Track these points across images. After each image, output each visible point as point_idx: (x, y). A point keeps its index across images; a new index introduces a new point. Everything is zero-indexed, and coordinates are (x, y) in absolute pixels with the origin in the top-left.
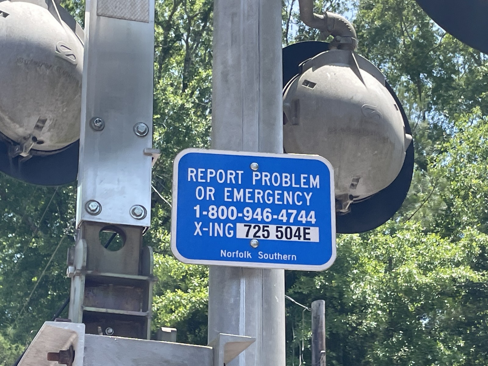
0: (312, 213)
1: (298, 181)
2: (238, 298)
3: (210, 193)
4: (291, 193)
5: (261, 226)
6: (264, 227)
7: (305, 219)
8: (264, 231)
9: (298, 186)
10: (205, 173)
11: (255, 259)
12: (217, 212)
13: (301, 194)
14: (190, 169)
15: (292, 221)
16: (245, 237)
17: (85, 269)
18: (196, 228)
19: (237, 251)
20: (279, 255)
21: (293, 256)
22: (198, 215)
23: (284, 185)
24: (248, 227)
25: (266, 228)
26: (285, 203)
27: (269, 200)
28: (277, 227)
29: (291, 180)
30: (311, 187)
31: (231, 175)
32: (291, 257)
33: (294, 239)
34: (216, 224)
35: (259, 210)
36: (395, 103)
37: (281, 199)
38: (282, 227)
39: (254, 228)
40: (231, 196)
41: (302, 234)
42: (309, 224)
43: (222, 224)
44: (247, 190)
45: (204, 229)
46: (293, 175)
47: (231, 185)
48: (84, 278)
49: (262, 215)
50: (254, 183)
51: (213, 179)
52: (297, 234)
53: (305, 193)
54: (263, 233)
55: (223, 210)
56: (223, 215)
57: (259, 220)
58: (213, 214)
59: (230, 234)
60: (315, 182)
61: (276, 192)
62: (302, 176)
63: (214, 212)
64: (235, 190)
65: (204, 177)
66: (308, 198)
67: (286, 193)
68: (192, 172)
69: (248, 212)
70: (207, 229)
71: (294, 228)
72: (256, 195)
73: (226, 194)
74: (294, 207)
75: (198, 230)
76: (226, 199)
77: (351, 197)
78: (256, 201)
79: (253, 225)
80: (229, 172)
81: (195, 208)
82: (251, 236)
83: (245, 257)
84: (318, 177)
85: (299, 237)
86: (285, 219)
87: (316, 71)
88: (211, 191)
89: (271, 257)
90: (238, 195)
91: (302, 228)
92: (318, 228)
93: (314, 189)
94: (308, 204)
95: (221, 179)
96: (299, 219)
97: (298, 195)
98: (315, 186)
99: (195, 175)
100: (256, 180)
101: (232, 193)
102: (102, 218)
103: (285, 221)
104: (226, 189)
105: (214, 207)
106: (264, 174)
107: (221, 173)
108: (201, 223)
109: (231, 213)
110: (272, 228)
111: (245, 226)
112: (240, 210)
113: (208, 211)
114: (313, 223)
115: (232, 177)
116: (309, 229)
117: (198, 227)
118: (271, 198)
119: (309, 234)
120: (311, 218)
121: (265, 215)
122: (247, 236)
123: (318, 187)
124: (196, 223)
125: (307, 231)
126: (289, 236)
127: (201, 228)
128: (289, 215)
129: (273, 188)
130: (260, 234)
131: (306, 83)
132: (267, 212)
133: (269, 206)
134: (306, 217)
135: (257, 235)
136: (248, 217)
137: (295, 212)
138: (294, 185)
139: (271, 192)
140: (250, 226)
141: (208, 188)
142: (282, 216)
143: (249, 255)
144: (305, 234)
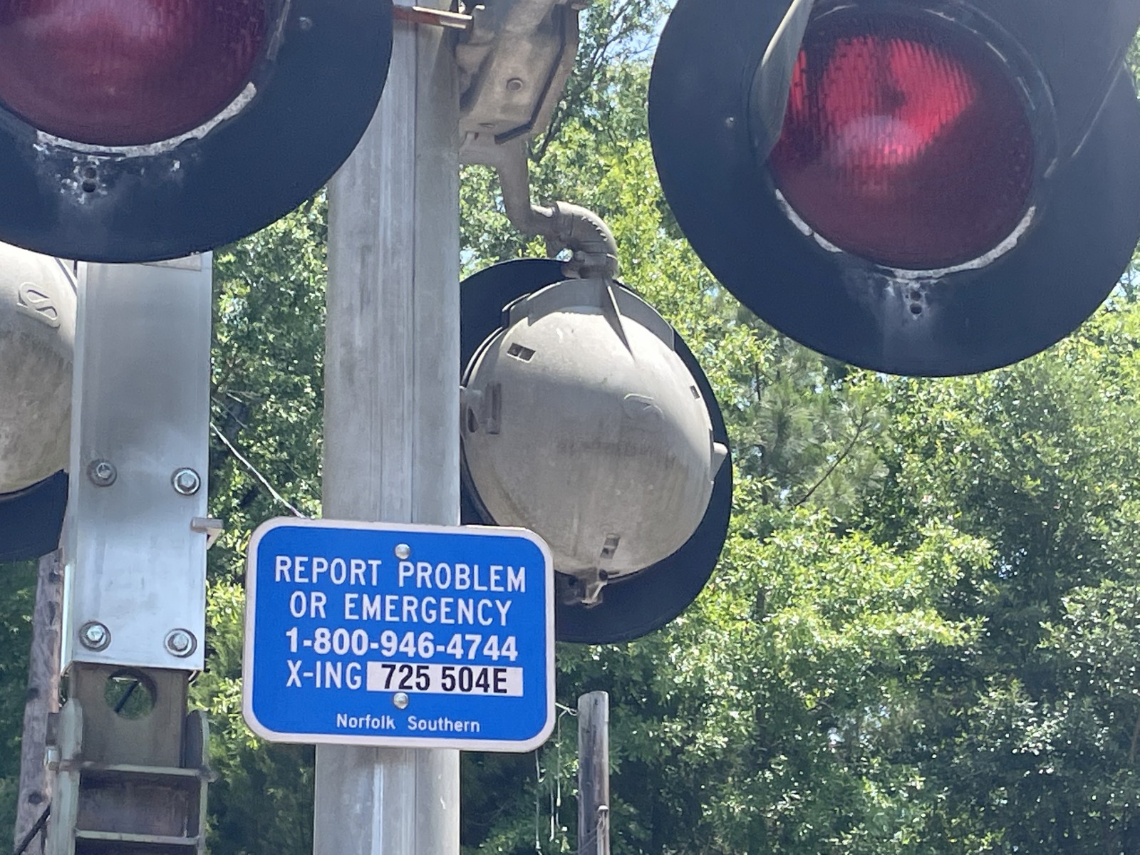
0: (511, 640)
1: (485, 580)
2: (369, 804)
3: (317, 604)
4: (471, 601)
5: (414, 666)
6: (419, 668)
7: (498, 653)
8: (419, 676)
9: (485, 588)
10: (308, 566)
11: (401, 731)
12: (331, 640)
13: (490, 605)
14: (279, 559)
15: (472, 656)
16: (382, 689)
17: (78, 758)
18: (290, 673)
19: (368, 716)
20: (447, 722)
21: (473, 724)
22: (294, 648)
23: (458, 587)
24: (389, 670)
25: (422, 671)
26: (460, 621)
27: (429, 616)
28: (445, 669)
29: (471, 576)
30: (510, 589)
31: (357, 568)
32: (469, 726)
33: (478, 691)
34: (329, 665)
35: (410, 636)
36: (694, 383)
37: (452, 614)
38: (453, 669)
39: (401, 670)
40: (358, 610)
41: (491, 681)
42: (504, 661)
43: (339, 665)
44: (388, 598)
45: (306, 674)
46: (476, 567)
47: (358, 588)
48: (77, 775)
49: (416, 645)
50: (401, 584)
51: (324, 577)
52: (482, 682)
53: (498, 603)
54: (418, 680)
55: (341, 637)
56: (341, 647)
57: (411, 654)
58: (322, 646)
59: (354, 682)
60: (517, 580)
61: (444, 600)
62: (493, 568)
63: (326, 640)
64: (366, 598)
65: (307, 573)
66: (503, 611)
67: (461, 602)
68: (283, 563)
69: (389, 639)
70: (311, 675)
71: (477, 671)
72: (406, 608)
73: (348, 606)
74: (477, 628)
75: (294, 676)
76: (348, 616)
77: (603, 575)
78: (405, 619)
79: (398, 665)
80: (353, 562)
81: (288, 634)
82: (394, 685)
83: (383, 726)
84: (522, 570)
85: (486, 687)
86: (459, 653)
87: (535, 325)
88: (318, 599)
89: (433, 726)
90: (371, 608)
91: (491, 670)
92: (521, 670)
93: (515, 595)
94: (503, 623)
95: (338, 576)
96: (486, 652)
97: (485, 606)
98: (516, 588)
99: (289, 570)
100: (405, 577)
101: (358, 603)
102: (111, 656)
103: (458, 656)
104: (348, 596)
105: (326, 631)
106: (420, 565)
107: (338, 565)
108: (299, 663)
109: (357, 642)
110: (435, 671)
111: (384, 666)
112: (375, 637)
113: (314, 640)
114: (513, 658)
115: (360, 572)
116: (505, 671)
117: (294, 670)
118: (433, 612)
119: (504, 680)
120: (508, 649)
121: (422, 644)
122: (387, 686)
123: (523, 589)
124: (290, 663)
125: (500, 675)
126: (466, 686)
127: (300, 673)
128: (466, 645)
129: (438, 594)
130: (412, 681)
131: (516, 349)
132: (426, 639)
133: (428, 627)
134: (500, 648)
135: (406, 684)
136: (389, 650)
137: (477, 639)
138: (477, 587)
139: (433, 601)
140: (393, 667)
141: (314, 595)
142: (454, 647)
143: (390, 722)
144: (497, 680)
